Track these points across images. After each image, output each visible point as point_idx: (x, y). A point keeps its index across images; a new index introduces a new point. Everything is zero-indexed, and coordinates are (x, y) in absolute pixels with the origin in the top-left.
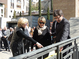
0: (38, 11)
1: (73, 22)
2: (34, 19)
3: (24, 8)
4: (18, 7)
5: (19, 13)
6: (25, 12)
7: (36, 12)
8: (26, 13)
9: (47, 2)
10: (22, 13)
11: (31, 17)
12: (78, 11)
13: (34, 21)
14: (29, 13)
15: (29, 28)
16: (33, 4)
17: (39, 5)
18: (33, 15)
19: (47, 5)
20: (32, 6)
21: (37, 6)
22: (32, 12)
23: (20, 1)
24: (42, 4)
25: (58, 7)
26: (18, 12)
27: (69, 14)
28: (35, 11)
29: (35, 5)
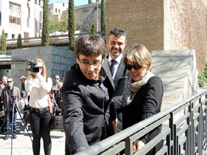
0: (67, 33)
1: (157, 62)
2: (57, 55)
3: (28, 26)
4: (14, 22)
5: (16, 37)
6: (32, 35)
7: (62, 36)
8: (36, 38)
9: (91, 10)
10: (23, 37)
11: (48, 50)
12: (170, 35)
13: (57, 59)
14: (44, 37)
15: (47, 81)
16: (55, 13)
17: (70, 17)
18: (54, 45)
19: (91, 17)
20: (50, 19)
21: (63, 21)
22: (50, 35)
23: (19, 5)
24: (76, 15)
25: (119, 24)
26: (13, 36)
27: (147, 40)
28: (58, 33)
29: (59, 17)
